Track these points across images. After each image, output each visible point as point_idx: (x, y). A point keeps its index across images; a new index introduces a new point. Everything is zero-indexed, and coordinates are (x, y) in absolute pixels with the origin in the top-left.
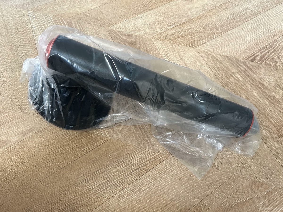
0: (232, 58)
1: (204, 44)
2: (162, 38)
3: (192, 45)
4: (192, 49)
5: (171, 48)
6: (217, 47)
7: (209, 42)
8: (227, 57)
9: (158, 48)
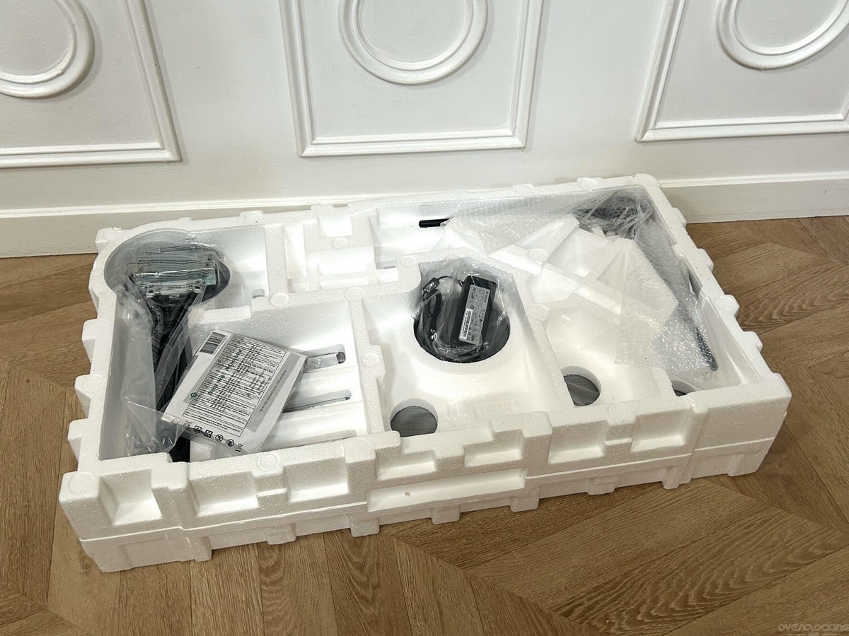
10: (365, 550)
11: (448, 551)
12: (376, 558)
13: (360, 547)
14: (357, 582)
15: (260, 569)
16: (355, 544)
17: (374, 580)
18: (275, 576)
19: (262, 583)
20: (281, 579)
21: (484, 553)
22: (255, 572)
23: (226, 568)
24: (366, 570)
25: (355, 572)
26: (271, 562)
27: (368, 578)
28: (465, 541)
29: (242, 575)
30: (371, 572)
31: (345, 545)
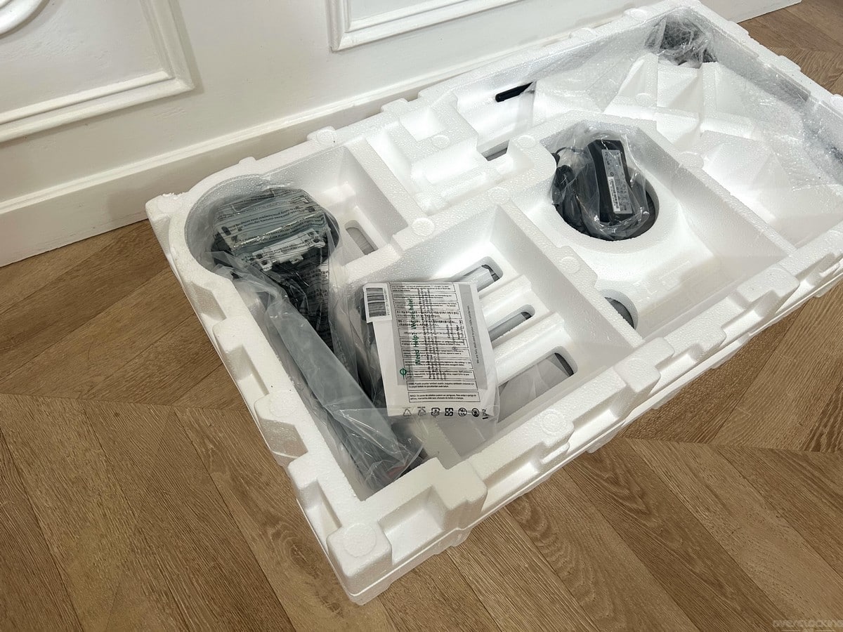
0: (781, 452)
1: (723, 429)
2: (644, 432)
3: (701, 436)
4: (705, 447)
5: (668, 452)
6: (746, 431)
7: (729, 422)
8: (772, 450)
9: (644, 459)
10: (608, 462)
11: (681, 432)
12: (623, 466)
13: (601, 461)
14: (622, 498)
15: (522, 525)
16: (595, 460)
17: (636, 489)
18: (542, 526)
19: (534, 540)
20: (549, 528)
21: (713, 419)
22: (518, 532)
23: (486, 540)
24: (623, 483)
25: (614, 489)
26: (527, 514)
27: (629, 489)
28: (690, 415)
29: (507, 540)
30: (628, 482)
31: (586, 464)
